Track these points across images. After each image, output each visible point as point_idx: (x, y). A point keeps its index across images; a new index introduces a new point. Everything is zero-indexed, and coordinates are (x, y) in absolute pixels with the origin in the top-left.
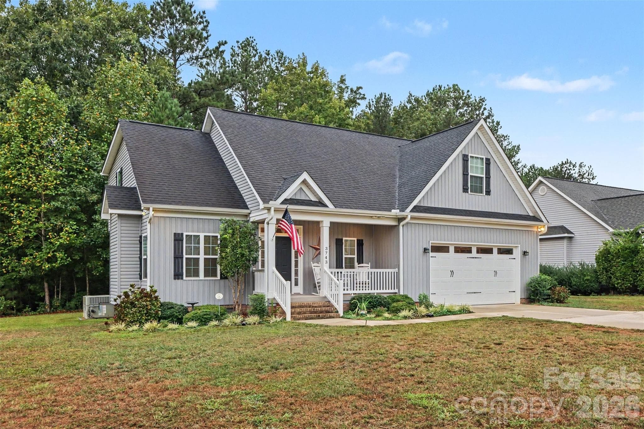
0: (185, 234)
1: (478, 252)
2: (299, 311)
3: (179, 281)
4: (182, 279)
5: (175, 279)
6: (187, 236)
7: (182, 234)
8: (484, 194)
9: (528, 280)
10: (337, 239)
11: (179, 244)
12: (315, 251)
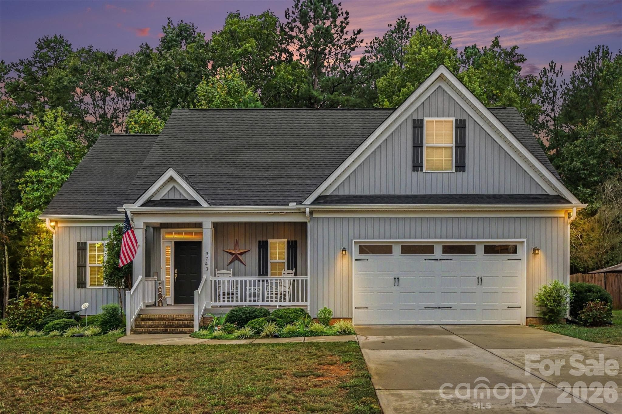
0: (89, 243)
1: (444, 252)
2: (150, 323)
3: (83, 290)
4: (86, 287)
5: (78, 287)
6: (90, 245)
7: (86, 243)
8: (454, 171)
9: (538, 291)
10: (260, 242)
11: (82, 252)
12: (230, 256)
